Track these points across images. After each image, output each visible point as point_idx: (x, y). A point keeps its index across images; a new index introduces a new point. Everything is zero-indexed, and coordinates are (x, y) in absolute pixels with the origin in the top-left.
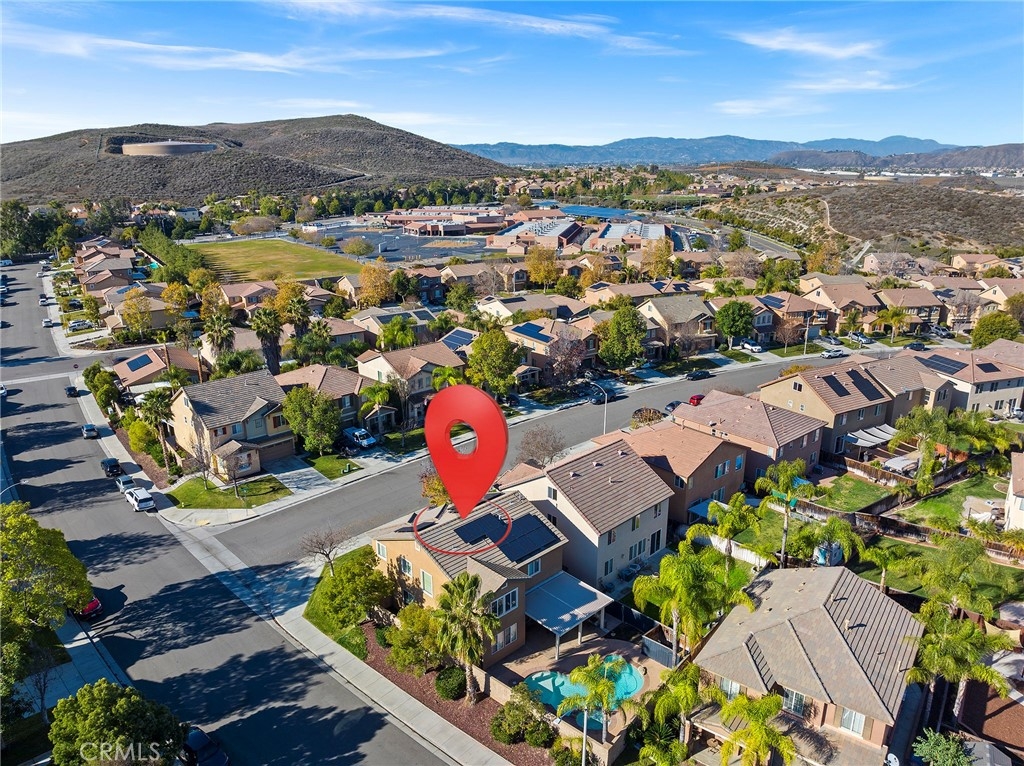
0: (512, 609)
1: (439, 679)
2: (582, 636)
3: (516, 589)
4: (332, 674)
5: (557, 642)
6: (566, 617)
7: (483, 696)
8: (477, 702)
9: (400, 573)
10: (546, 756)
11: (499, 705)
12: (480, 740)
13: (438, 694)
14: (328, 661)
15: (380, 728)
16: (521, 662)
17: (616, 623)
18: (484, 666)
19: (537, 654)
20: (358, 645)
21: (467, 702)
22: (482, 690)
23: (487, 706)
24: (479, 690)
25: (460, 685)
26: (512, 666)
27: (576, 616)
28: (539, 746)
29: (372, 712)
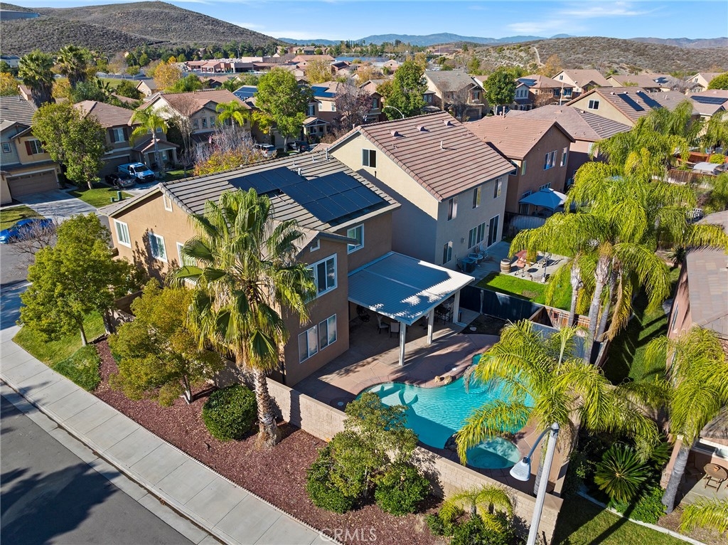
0: (329, 289)
1: (208, 406)
2: (434, 331)
3: (335, 256)
4: (33, 416)
5: (402, 337)
6: (413, 300)
7: (288, 429)
8: (278, 441)
9: (150, 260)
10: (419, 528)
11: (319, 442)
12: (288, 508)
13: (210, 433)
14: (32, 397)
15: (100, 501)
16: (347, 372)
17: (472, 315)
18: (287, 380)
19: (369, 360)
20: (87, 370)
21: (262, 442)
22: (287, 418)
23: (296, 445)
24: (280, 419)
25: (246, 413)
26: (333, 379)
27: (427, 298)
28: (406, 511)
29: (90, 472)
